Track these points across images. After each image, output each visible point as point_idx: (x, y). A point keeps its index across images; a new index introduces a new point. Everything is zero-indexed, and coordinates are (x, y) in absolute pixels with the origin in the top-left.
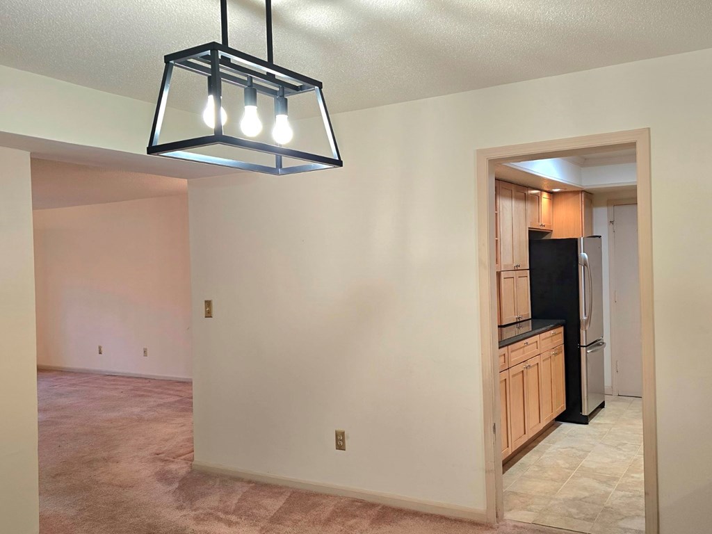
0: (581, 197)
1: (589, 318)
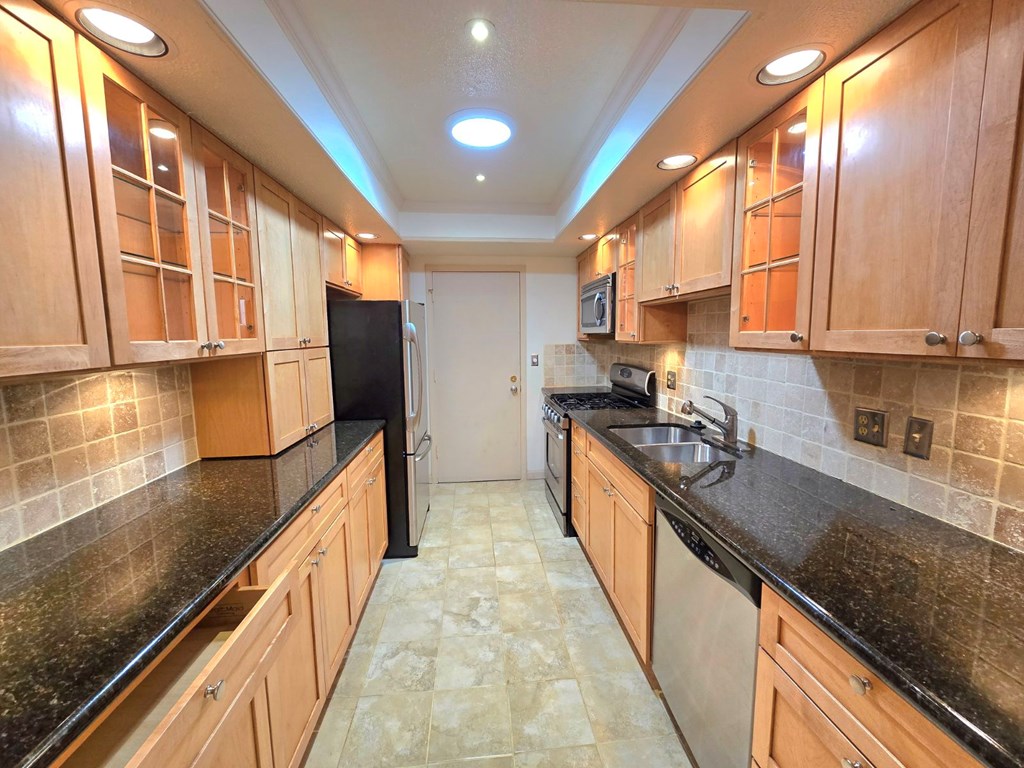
0: (398, 253)
1: (419, 414)
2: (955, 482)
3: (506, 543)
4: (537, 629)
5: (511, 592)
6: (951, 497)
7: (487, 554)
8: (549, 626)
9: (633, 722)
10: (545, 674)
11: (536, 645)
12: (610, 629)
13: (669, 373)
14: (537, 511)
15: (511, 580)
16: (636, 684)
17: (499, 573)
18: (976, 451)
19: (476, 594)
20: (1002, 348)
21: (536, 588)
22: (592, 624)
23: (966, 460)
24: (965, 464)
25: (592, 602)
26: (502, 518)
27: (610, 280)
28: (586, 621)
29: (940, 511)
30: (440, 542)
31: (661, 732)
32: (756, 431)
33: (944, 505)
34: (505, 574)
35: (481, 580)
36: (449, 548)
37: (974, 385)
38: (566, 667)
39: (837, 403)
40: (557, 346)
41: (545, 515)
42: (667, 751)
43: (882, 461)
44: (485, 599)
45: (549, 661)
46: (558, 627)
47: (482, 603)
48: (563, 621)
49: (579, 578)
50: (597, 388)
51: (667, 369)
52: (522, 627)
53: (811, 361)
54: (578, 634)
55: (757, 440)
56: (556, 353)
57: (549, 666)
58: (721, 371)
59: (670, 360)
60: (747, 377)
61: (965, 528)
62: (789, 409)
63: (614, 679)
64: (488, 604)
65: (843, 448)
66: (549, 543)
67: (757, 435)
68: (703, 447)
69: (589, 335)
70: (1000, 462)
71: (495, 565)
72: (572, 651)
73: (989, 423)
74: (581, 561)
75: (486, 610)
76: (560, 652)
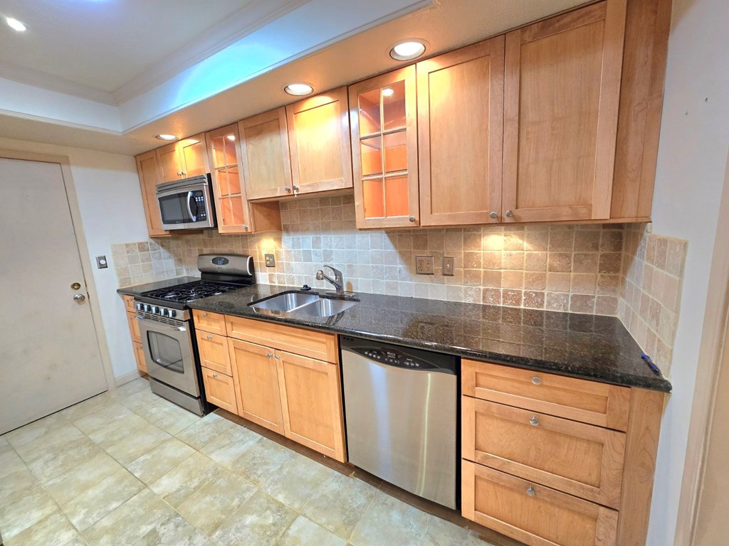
2: (466, 283)
3: (142, 458)
4: (239, 506)
5: (186, 497)
6: (465, 290)
7: (126, 482)
8: (248, 495)
9: (355, 506)
10: (276, 534)
11: (250, 519)
12: (293, 460)
13: (266, 255)
14: (154, 410)
15: (178, 486)
16: (337, 482)
17: (156, 490)
18: (473, 267)
19: (145, 529)
20: (520, 218)
21: (210, 475)
22: (279, 466)
23: (469, 272)
24: (469, 274)
25: (266, 451)
26: (116, 438)
27: (206, 180)
28: (273, 469)
29: (461, 298)
30: (36, 515)
31: (371, 497)
32: (351, 282)
33: (462, 295)
34: (167, 484)
35: (141, 511)
36: (60, 510)
37: (469, 237)
38: (286, 513)
39: (405, 256)
40: (127, 245)
41: (167, 409)
42: (383, 503)
43: (432, 282)
44: (163, 524)
45: (271, 521)
46: (255, 490)
47: (162, 530)
48: (256, 482)
49: (242, 442)
50: (179, 280)
51: (264, 253)
52: (223, 517)
53: (386, 235)
54: (276, 483)
55: (353, 288)
56: (128, 252)
57: (274, 524)
58: (318, 248)
59: (266, 246)
60: (341, 250)
61: (471, 302)
62: (374, 265)
63: (324, 490)
64: (171, 525)
65: (411, 280)
66: (191, 431)
67: (353, 285)
68: (325, 301)
69: (172, 231)
70: (482, 270)
71: (146, 486)
72: (281, 498)
73: (477, 253)
74: (232, 428)
75: (172, 534)
76: (274, 507)
